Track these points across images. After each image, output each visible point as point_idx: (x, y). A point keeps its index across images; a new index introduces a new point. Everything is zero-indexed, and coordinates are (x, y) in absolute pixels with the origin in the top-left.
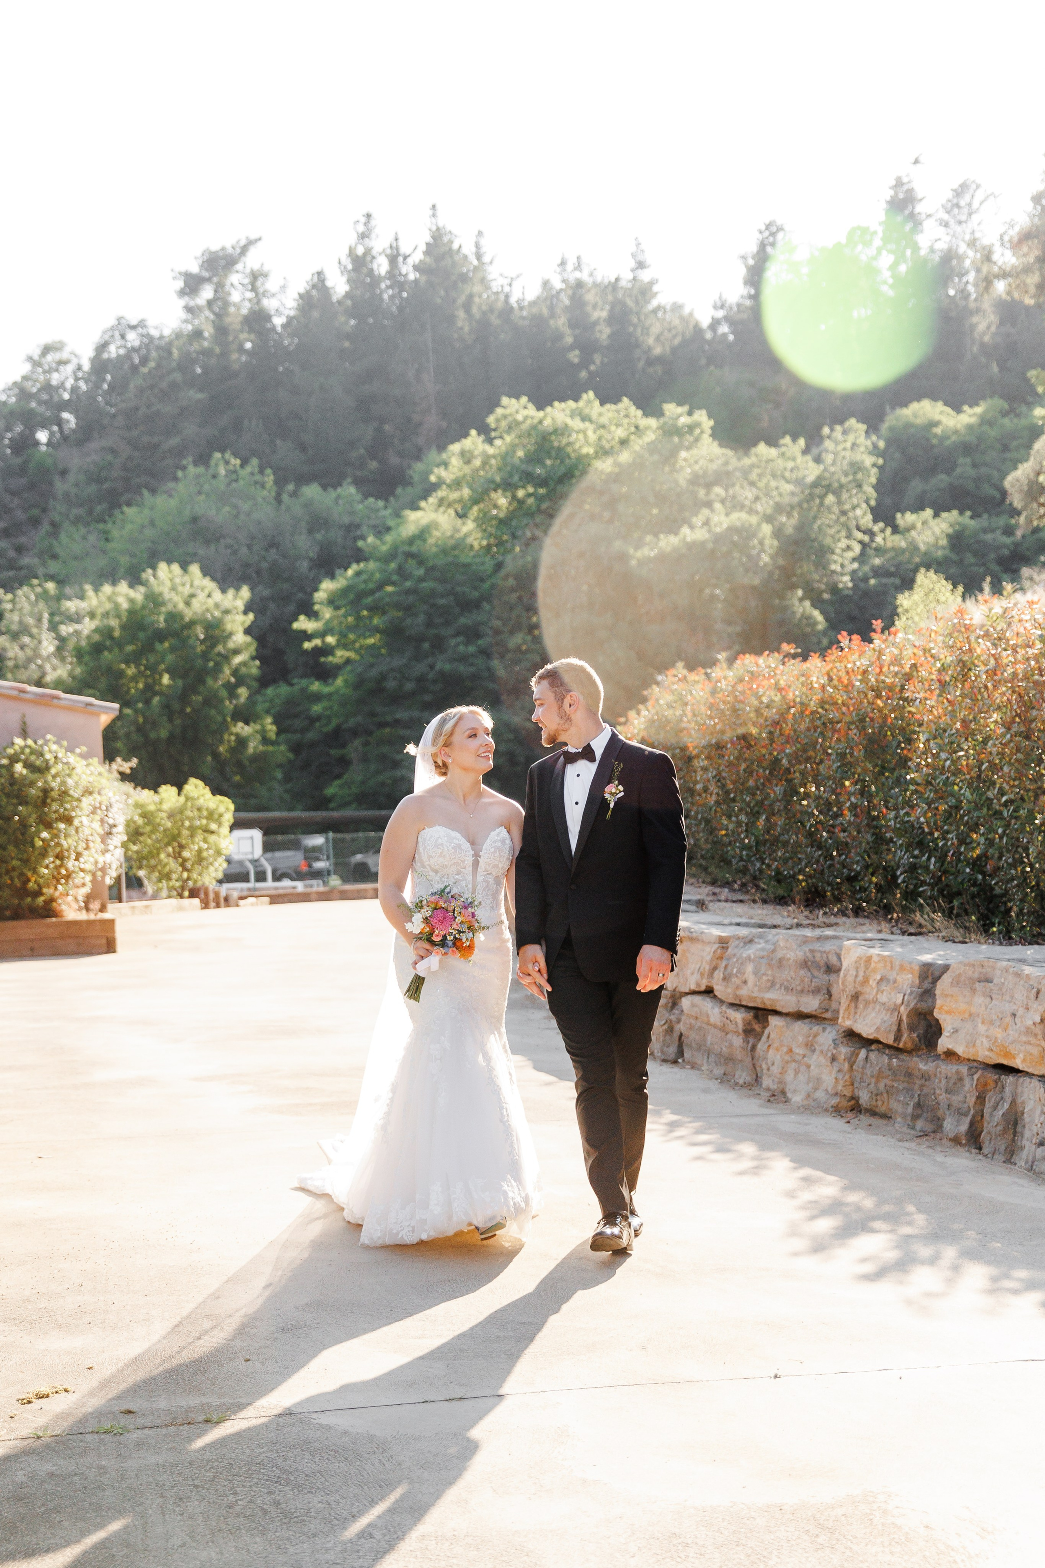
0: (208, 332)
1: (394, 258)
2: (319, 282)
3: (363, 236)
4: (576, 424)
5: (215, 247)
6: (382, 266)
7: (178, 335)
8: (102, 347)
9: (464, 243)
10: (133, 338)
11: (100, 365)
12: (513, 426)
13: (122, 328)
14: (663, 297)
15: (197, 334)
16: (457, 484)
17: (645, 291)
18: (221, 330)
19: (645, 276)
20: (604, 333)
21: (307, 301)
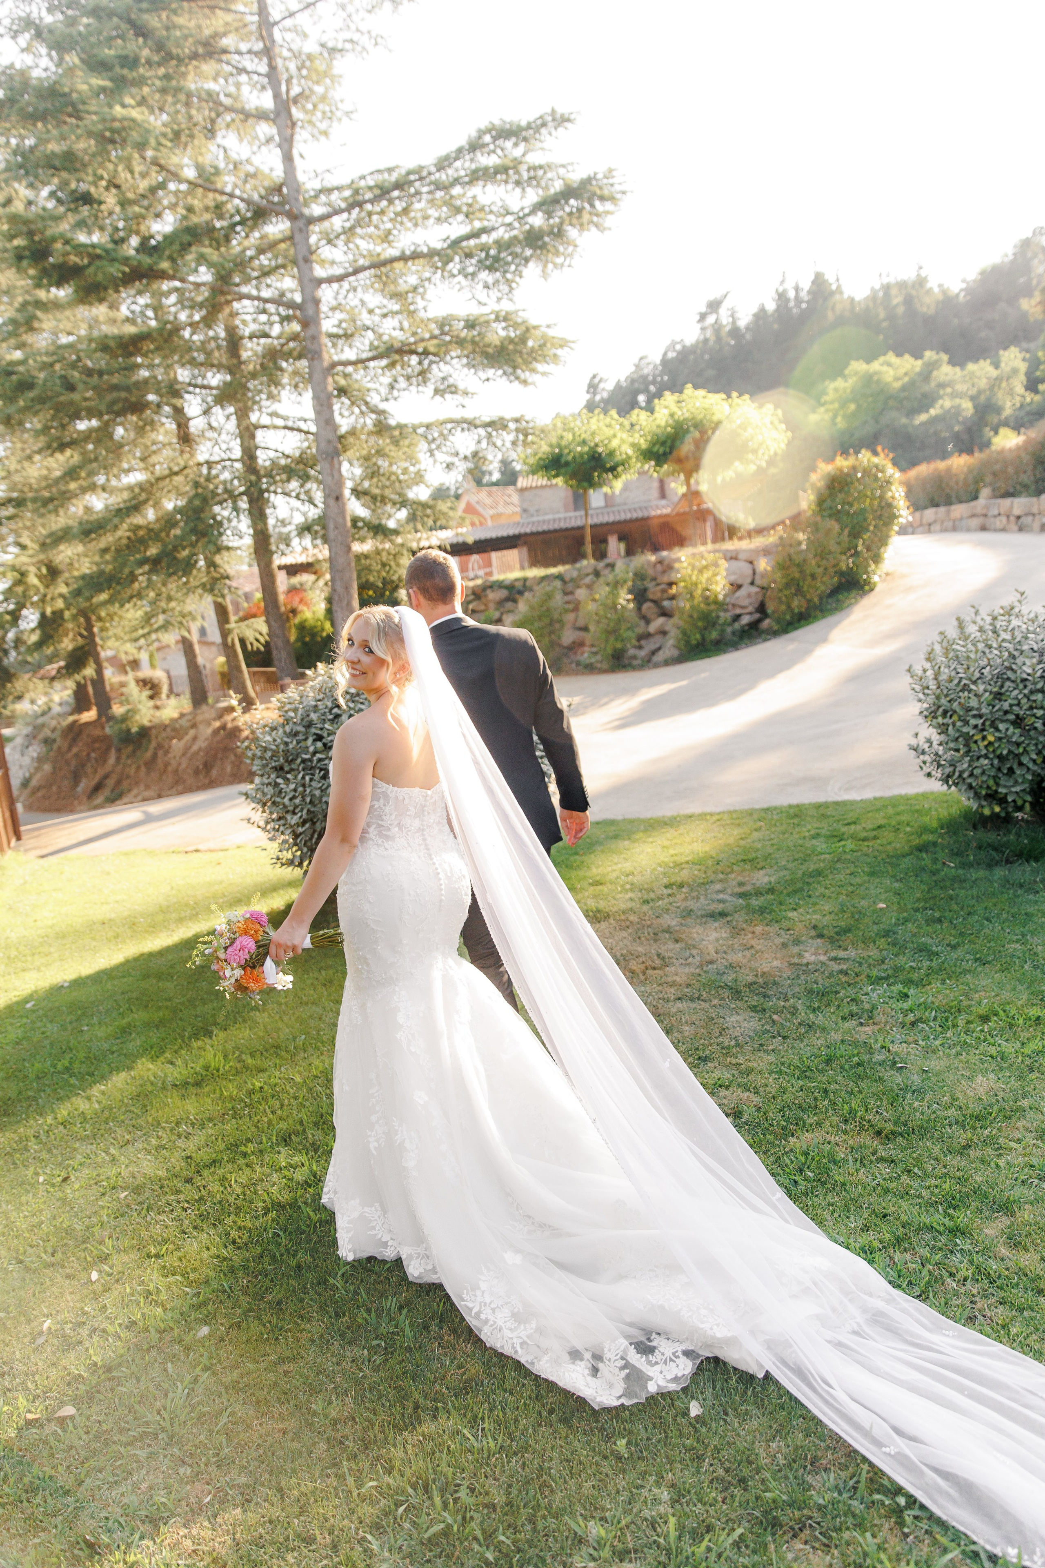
0: (713, 339)
1: (797, 289)
2: (762, 310)
3: (783, 282)
4: (885, 368)
5: (712, 298)
6: (792, 294)
7: (697, 342)
8: (665, 354)
9: (830, 277)
10: (678, 347)
11: (665, 362)
12: (856, 373)
13: (674, 344)
14: (933, 284)
15: (706, 341)
16: (832, 402)
17: (921, 282)
18: (719, 339)
19: (923, 273)
20: (901, 310)
21: (757, 316)
